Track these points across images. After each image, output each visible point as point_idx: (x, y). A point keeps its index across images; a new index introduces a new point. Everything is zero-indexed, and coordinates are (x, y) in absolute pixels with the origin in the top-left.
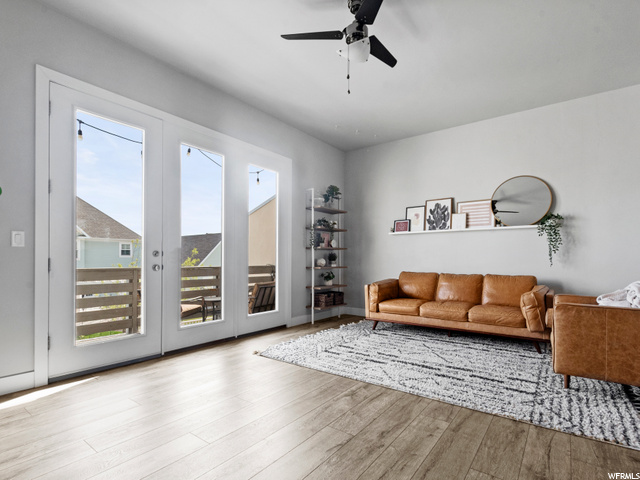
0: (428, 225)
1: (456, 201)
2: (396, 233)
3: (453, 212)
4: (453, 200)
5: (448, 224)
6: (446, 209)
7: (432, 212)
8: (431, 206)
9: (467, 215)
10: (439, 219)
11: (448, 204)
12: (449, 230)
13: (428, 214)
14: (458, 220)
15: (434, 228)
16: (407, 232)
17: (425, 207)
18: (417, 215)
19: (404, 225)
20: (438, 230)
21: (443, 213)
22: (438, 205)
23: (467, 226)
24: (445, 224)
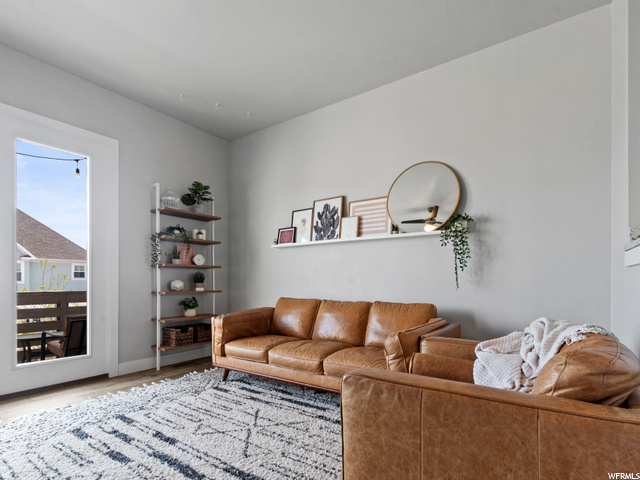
0: (314, 234)
1: (348, 200)
2: (280, 245)
3: (344, 214)
4: (344, 199)
5: (337, 232)
6: (336, 212)
7: (320, 216)
8: (319, 208)
9: (360, 219)
10: (327, 224)
11: (337, 204)
12: (338, 240)
13: (316, 218)
14: (348, 227)
15: (321, 238)
16: (292, 244)
17: (313, 209)
18: (304, 221)
19: (289, 235)
20: (325, 241)
21: (332, 217)
22: (327, 207)
23: (359, 234)
24: (333, 232)
